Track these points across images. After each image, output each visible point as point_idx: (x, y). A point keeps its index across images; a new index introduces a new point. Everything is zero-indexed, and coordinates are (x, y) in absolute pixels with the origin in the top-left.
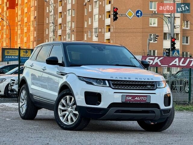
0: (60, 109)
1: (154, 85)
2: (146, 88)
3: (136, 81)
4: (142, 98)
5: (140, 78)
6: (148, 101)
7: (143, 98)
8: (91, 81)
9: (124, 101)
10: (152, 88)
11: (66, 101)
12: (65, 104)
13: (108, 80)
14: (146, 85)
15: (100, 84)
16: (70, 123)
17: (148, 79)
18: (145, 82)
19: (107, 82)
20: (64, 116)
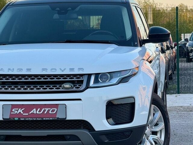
1: (81, 82)
2: (61, 90)
5: (52, 69)
9: (8, 117)
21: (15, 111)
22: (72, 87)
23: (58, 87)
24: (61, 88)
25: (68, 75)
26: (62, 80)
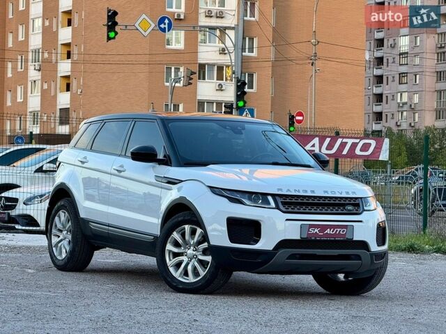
0: (170, 251)
1: (358, 205)
2: (345, 211)
3: (326, 198)
4: (339, 230)
5: (332, 192)
6: (348, 236)
8: (238, 197)
9: (305, 236)
10: (355, 211)
11: (183, 235)
12: (180, 241)
13: (273, 196)
14: (344, 205)
15: (257, 203)
16: (191, 279)
17: (347, 193)
18: (341, 198)
19: (270, 198)
20: (178, 265)
21: (312, 231)
22: (353, 209)
23: (342, 209)
25: (346, 198)
26: (343, 202)
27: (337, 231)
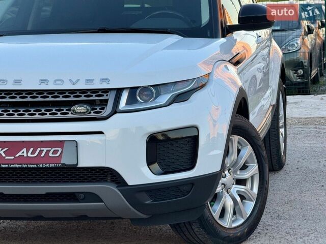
2: (70, 116)
3: (40, 92)
4: (45, 150)
5: (56, 81)
6: (67, 160)
7: (48, 151)
10: (92, 115)
17: (89, 81)
22: (88, 110)
23: (65, 111)
24: (70, 112)
25: (83, 91)
26: (72, 98)
27: (41, 152)
